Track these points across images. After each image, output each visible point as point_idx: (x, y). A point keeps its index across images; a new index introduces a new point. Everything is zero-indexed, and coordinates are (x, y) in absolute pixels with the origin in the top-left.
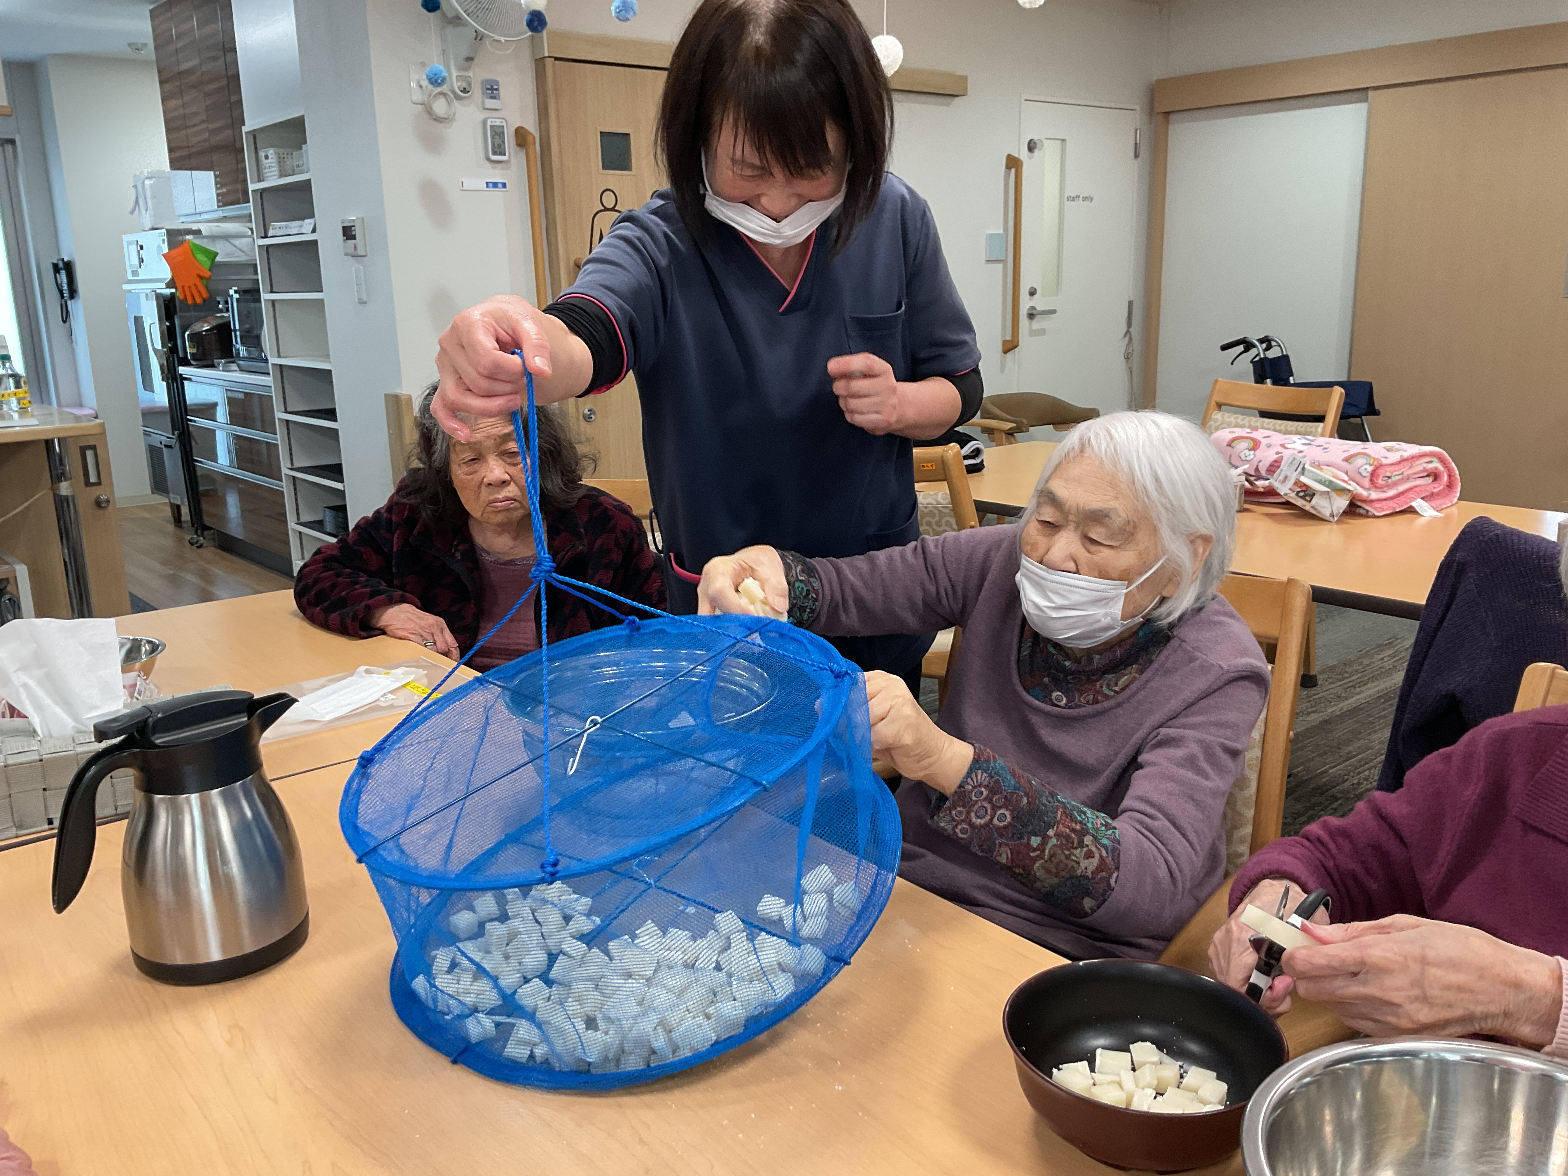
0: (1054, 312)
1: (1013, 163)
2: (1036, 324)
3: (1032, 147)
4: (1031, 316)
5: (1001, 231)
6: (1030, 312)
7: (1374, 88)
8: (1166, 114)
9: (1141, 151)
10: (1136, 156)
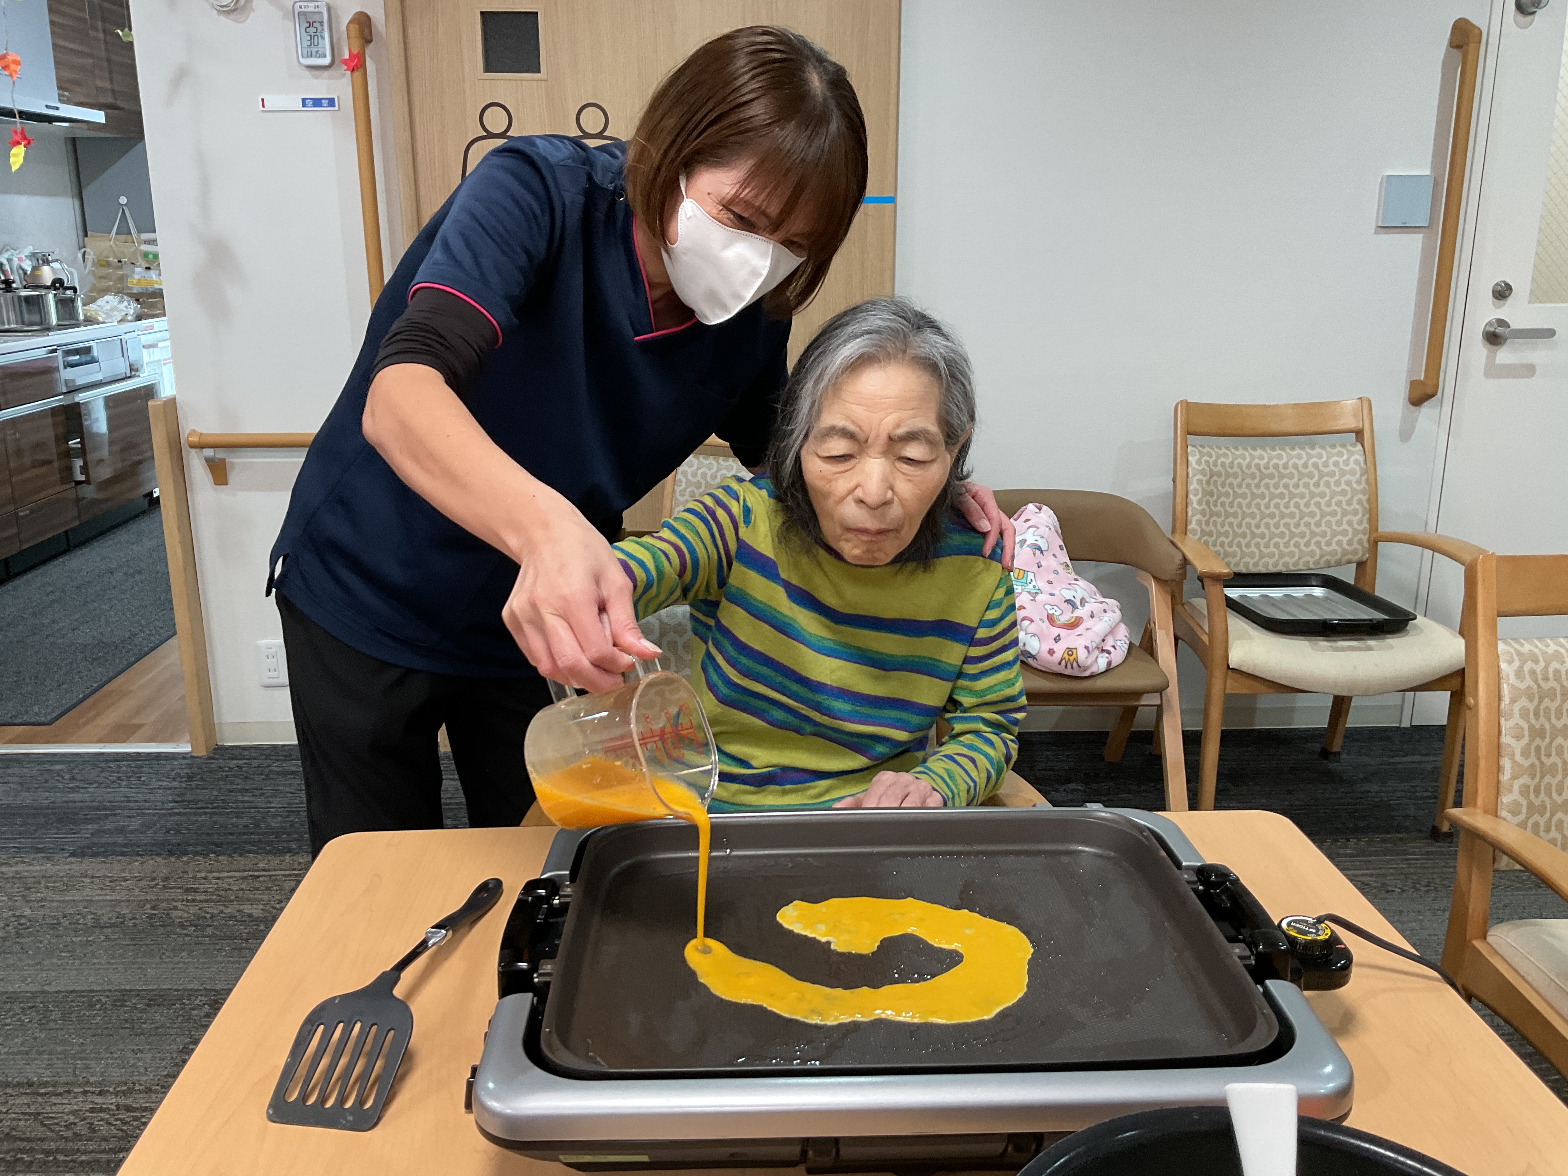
0: (1555, 335)
1: (1467, 36)
2: (1505, 355)
3: (1526, 4)
4: (1493, 338)
5: (1427, 172)
6: (1492, 329)
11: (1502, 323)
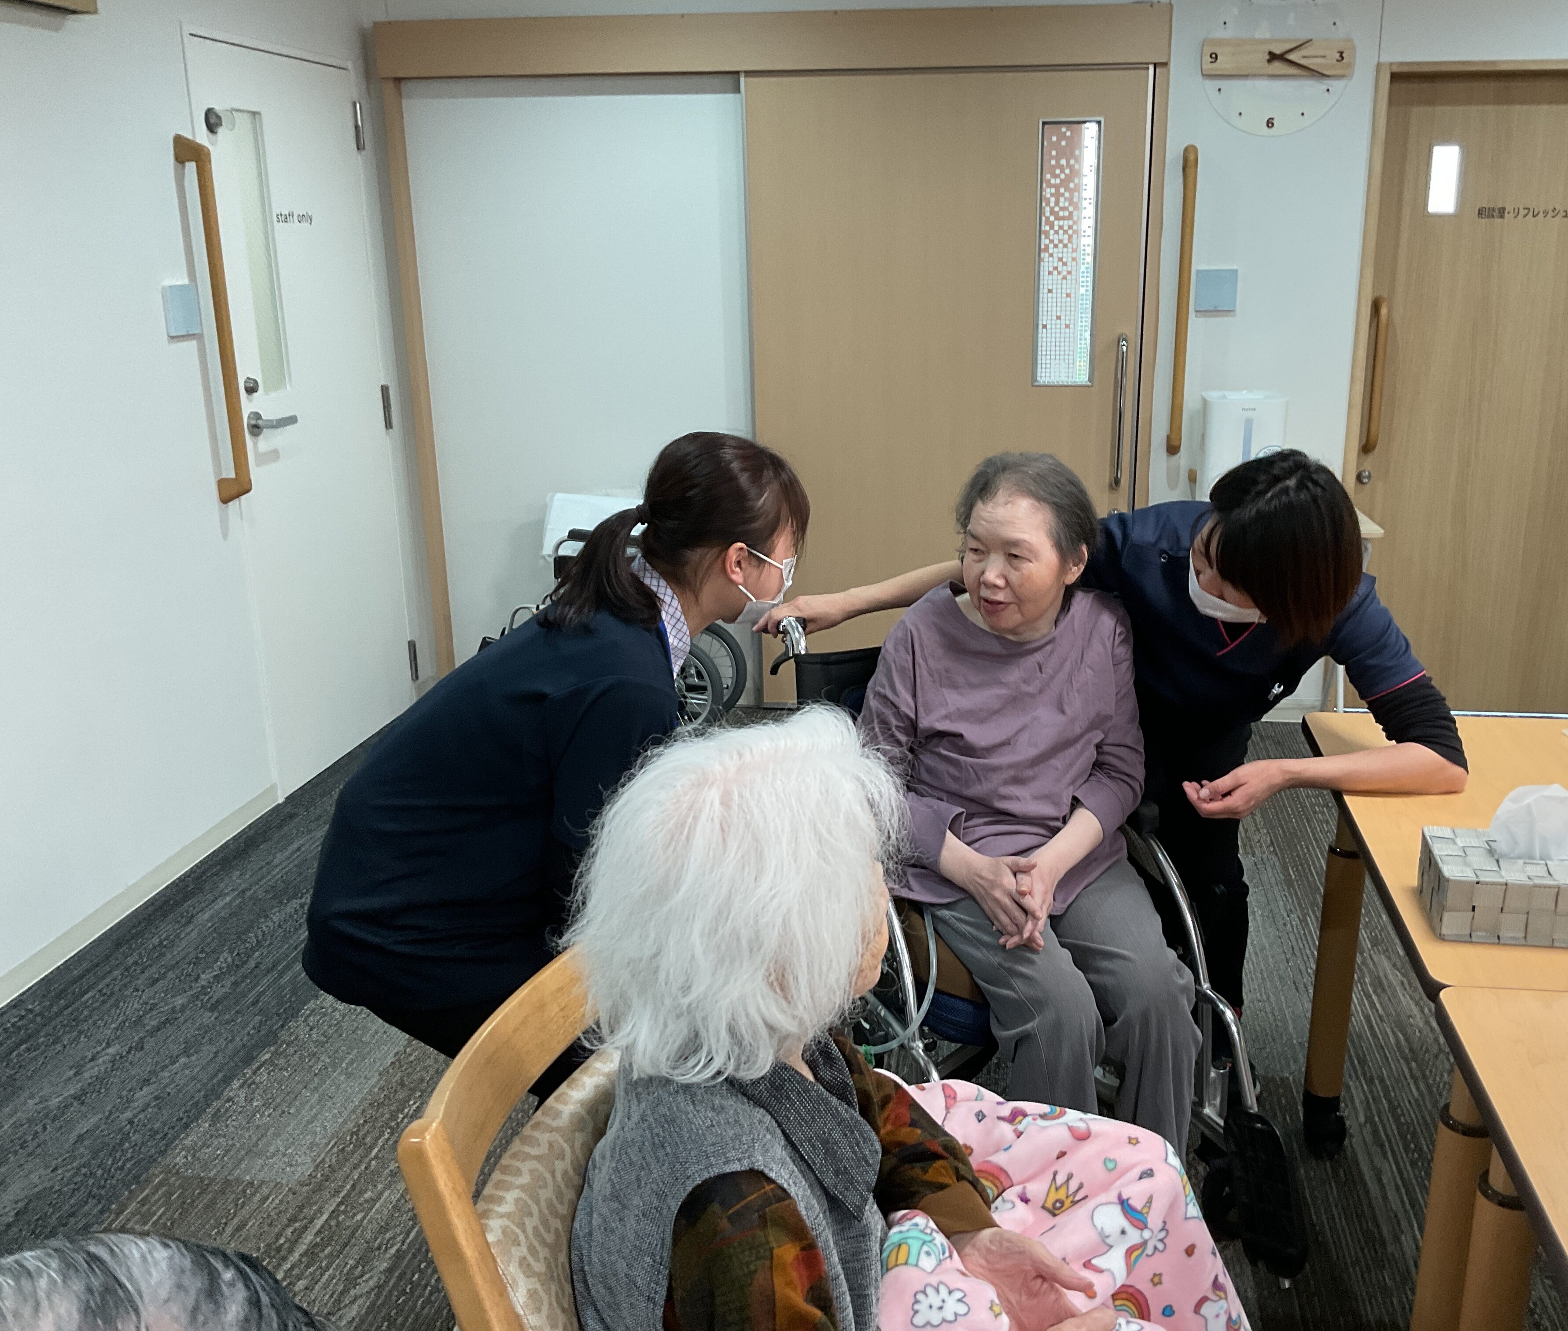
0: (292, 420)
1: (187, 151)
2: (264, 444)
3: (212, 123)
4: (256, 429)
5: (186, 281)
6: (253, 422)
7: (749, 73)
8: (398, 80)
9: (368, 138)
10: (360, 147)
11: (257, 416)
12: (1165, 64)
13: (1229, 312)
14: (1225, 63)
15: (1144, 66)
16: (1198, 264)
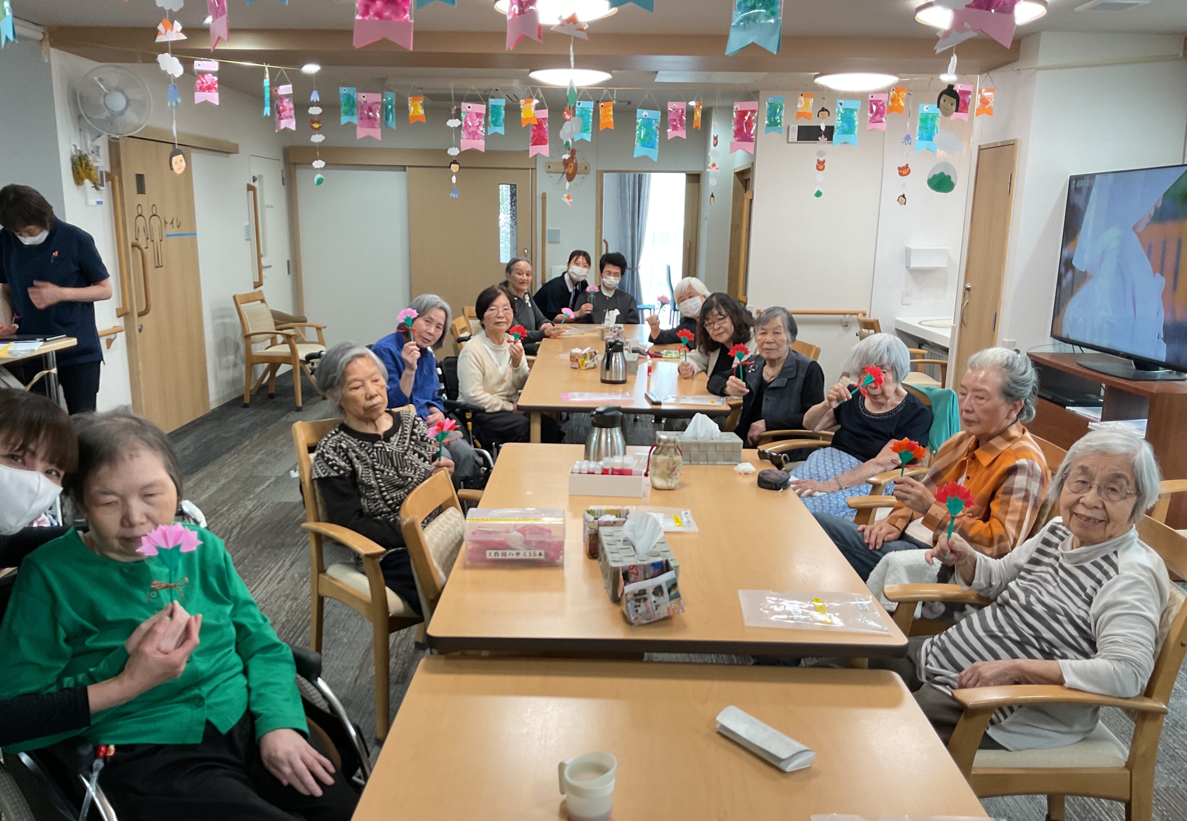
0: (270, 267)
1: (250, 188)
3: (254, 180)
5: (248, 224)
6: (264, 266)
7: (409, 166)
8: (295, 164)
9: (285, 182)
10: (283, 184)
11: (265, 264)
12: (535, 169)
13: (558, 242)
14: (552, 169)
15: (528, 169)
16: (548, 228)
